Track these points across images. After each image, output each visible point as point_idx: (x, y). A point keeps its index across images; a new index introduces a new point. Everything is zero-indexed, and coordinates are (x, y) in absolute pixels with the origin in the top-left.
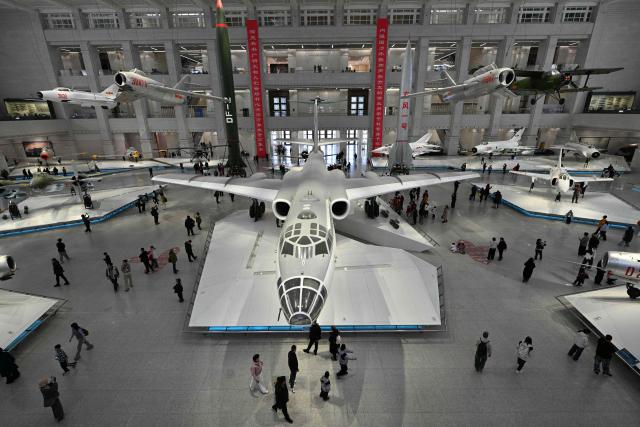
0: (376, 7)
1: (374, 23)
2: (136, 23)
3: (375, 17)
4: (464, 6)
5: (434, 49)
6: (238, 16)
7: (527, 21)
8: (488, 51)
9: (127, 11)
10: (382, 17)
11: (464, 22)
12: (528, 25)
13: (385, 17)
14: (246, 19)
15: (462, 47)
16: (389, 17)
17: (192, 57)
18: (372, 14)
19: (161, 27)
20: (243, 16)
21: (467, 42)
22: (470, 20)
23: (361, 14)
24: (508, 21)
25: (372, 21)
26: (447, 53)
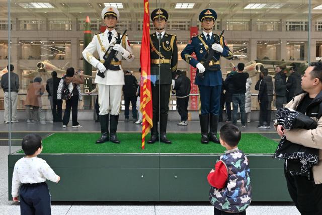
0: (189, 20)
1: (189, 29)
2: (23, 27)
3: (188, 25)
4: (249, 20)
5: (232, 45)
6: (95, 24)
7: (293, 30)
8: (270, 47)
9: (19, 19)
10: (193, 26)
11: (250, 30)
12: (293, 32)
13: (195, 26)
14: (100, 25)
15: (250, 45)
16: (198, 26)
17: (57, 48)
18: (186, 24)
19: (41, 29)
20: (98, 24)
21: (254, 42)
22: (253, 28)
23: (179, 24)
24: (280, 30)
25: (187, 27)
26: (241, 48)
